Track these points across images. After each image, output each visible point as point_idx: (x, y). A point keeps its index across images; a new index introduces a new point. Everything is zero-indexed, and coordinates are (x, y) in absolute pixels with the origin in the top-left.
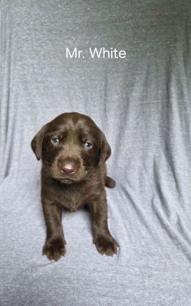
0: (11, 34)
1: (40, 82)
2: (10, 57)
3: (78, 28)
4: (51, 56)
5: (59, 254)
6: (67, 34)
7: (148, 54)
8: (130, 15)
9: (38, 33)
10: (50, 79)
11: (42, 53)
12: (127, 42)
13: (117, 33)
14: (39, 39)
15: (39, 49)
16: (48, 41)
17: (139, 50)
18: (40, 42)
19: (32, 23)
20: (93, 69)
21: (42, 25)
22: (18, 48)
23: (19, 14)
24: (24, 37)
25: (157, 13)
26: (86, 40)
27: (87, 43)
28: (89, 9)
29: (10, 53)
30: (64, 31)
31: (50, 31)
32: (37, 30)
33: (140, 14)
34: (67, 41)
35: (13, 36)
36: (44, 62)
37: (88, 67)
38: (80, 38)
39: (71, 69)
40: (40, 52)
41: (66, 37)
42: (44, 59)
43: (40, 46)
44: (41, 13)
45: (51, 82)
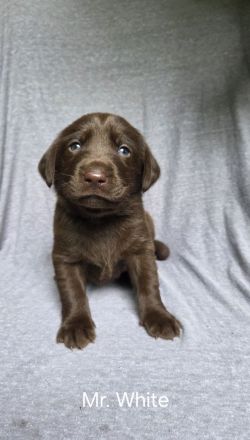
0: (11, 49)
1: (51, 113)
2: (8, 79)
3: (102, 42)
4: (66, 78)
5: (84, 339)
6: (87, 50)
7: (200, 70)
9: (47, 48)
10: (65, 108)
11: (54, 73)
13: (154, 46)
14: (48, 56)
15: (49, 68)
16: (62, 59)
17: (187, 65)
18: (50, 59)
19: (39, 35)
20: (125, 93)
21: (53, 38)
22: (21, 67)
23: (22, 24)
24: (29, 53)
26: (113, 56)
27: (115, 60)
28: (115, 18)
29: (8, 73)
30: (83, 46)
31: (64, 45)
32: (45, 44)
33: (184, 21)
34: (87, 58)
35: (13, 52)
36: (56, 85)
37: (117, 91)
38: (106, 53)
39: (94, 95)
40: (50, 72)
41: (87, 52)
42: (56, 82)
43: (51, 64)
44: (52, 24)
45: (67, 112)
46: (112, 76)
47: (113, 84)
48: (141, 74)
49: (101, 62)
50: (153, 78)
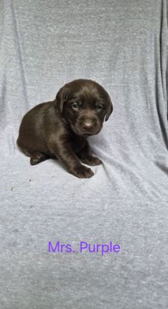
3: (59, 18)
6: (49, 22)
8: (103, 9)
12: (99, 32)
13: (91, 24)
14: (25, 23)
15: (24, 30)
16: (33, 26)
17: (109, 39)
19: (21, 8)
20: (69, 55)
25: (125, 8)
26: (65, 29)
31: (36, 17)
32: (24, 14)
33: (111, 8)
34: (49, 28)
36: (27, 42)
37: (66, 53)
40: (25, 33)
41: (49, 24)
42: (27, 40)
46: (63, 42)
47: (63, 48)
48: (81, 43)
49: (57, 32)
50: (88, 46)
